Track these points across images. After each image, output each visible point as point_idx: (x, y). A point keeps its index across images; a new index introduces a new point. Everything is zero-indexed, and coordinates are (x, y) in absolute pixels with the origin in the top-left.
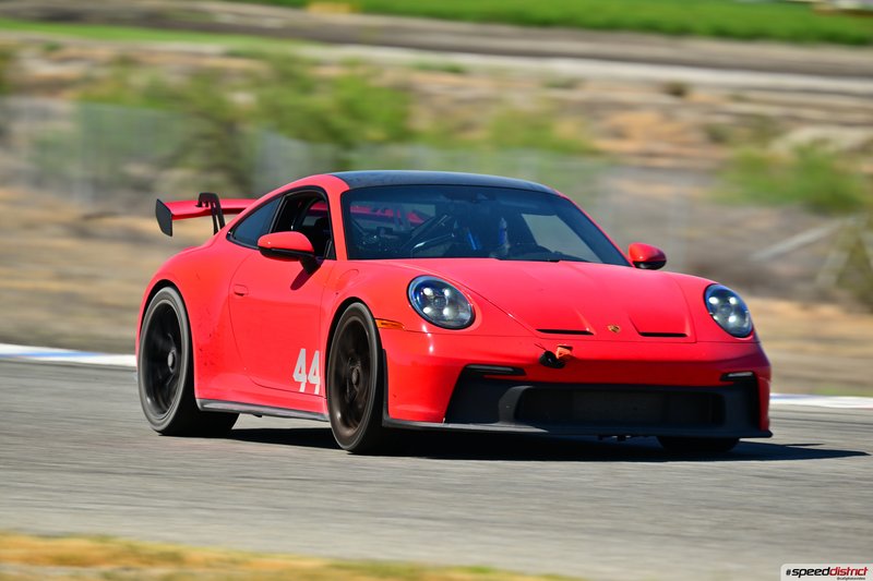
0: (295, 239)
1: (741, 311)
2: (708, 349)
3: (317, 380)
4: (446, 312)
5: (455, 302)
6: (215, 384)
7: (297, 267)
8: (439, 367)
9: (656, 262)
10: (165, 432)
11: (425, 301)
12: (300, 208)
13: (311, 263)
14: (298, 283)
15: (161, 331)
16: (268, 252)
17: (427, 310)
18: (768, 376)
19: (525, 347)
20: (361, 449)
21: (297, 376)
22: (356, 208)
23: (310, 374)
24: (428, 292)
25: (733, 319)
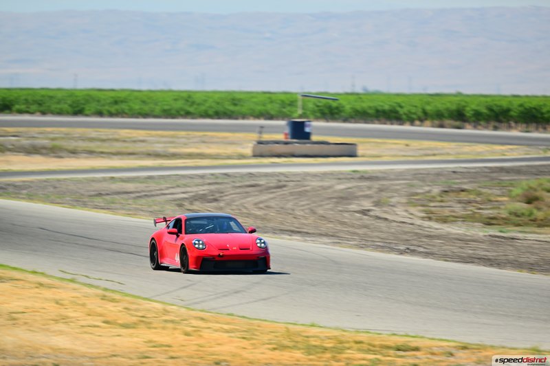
0: (176, 230)
1: (264, 243)
2: (255, 252)
3: (179, 260)
4: (201, 246)
5: (202, 244)
6: (163, 261)
7: (175, 236)
8: (197, 258)
9: (253, 231)
10: (154, 269)
11: (195, 244)
12: (178, 223)
13: (178, 236)
14: (176, 240)
15: (153, 248)
16: (170, 233)
17: (197, 246)
18: (269, 257)
19: (216, 253)
20: (185, 273)
21: (176, 259)
22: (193, 222)
23: (178, 259)
24: (197, 242)
25: (263, 245)
